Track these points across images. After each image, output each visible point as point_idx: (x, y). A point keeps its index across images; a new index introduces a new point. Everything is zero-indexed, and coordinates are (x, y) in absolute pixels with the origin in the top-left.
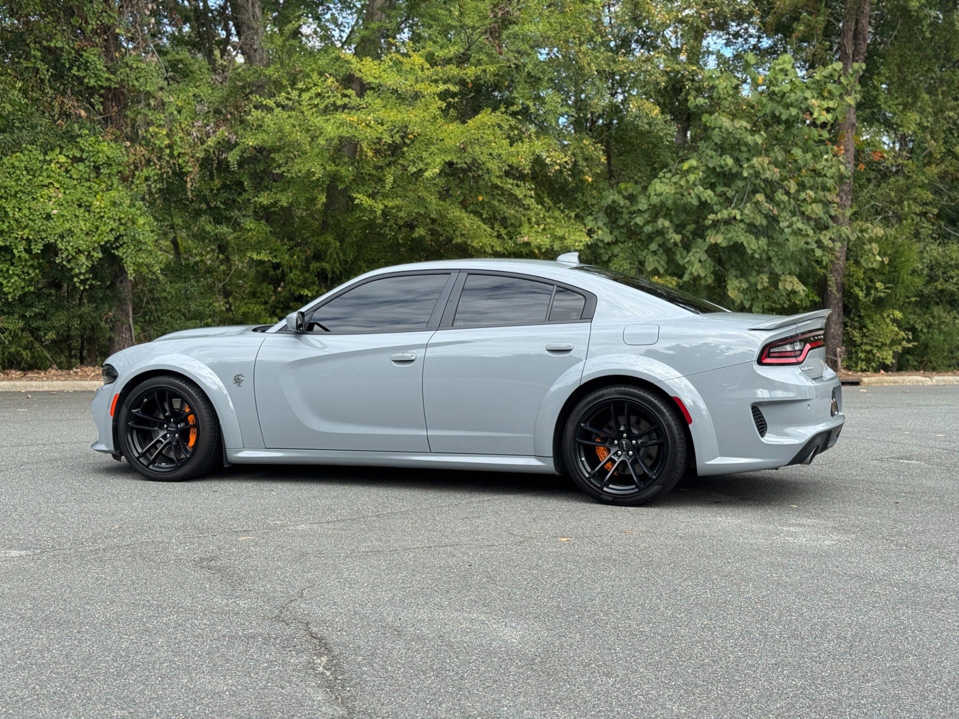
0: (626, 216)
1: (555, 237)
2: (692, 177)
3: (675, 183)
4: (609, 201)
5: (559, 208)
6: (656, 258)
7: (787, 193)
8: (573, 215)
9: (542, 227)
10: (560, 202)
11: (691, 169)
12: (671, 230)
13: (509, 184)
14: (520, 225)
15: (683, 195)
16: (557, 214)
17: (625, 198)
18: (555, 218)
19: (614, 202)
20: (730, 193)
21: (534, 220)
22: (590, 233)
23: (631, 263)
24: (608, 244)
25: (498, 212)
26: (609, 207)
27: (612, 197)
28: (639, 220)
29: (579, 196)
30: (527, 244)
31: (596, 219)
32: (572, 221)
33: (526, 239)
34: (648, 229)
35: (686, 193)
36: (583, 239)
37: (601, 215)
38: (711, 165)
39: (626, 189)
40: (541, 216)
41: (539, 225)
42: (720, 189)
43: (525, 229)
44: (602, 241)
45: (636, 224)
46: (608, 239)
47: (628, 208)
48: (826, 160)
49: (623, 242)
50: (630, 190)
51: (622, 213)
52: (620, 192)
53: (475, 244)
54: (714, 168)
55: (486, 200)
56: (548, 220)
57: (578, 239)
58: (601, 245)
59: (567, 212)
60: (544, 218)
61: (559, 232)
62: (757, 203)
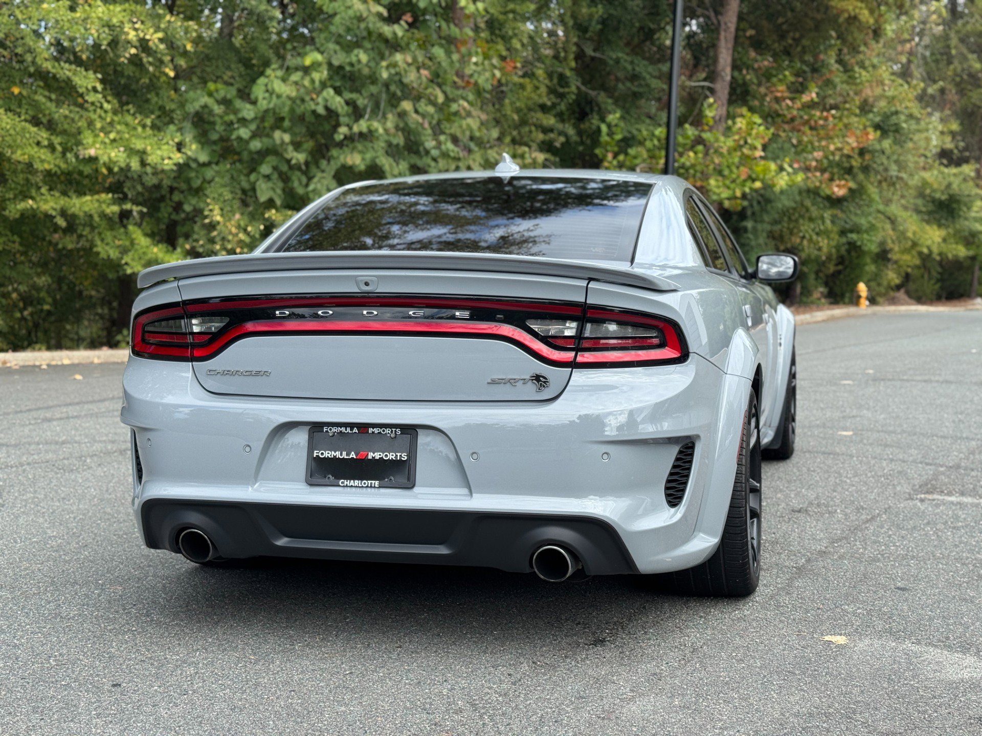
0: (219, 128)
1: (131, 152)
2: (316, 76)
3: (296, 83)
4: (196, 107)
5: (128, 111)
6: (270, 184)
7: (433, 103)
8: (148, 122)
9: (112, 136)
10: (127, 103)
11: (315, 66)
12: (290, 148)
13: (66, 70)
14: (80, 133)
15: (303, 100)
16: (129, 119)
17: (219, 102)
18: (127, 125)
19: (205, 106)
20: (361, 102)
21: (98, 125)
22: (180, 147)
23: (232, 192)
24: (204, 165)
25: (41, 111)
26: (197, 114)
27: (199, 100)
28: (244, 133)
29: (152, 96)
30: (93, 160)
31: (180, 130)
32: (149, 131)
33: (92, 152)
34: (256, 145)
35: (307, 98)
36: (172, 155)
37: (188, 125)
38: (336, 63)
39: (217, 91)
40: (108, 120)
41: (107, 134)
42: (348, 95)
43: (87, 137)
44: (195, 160)
45: (239, 138)
46: (203, 158)
47: (221, 117)
48: (476, 64)
49: (217, 163)
50: (222, 93)
51: (214, 123)
52: (210, 94)
53: (18, 156)
54: (341, 68)
55: (25, 93)
56: (119, 127)
57: (165, 154)
58: (194, 165)
59: (139, 117)
60: (111, 123)
61: (139, 145)
62: (402, 115)
